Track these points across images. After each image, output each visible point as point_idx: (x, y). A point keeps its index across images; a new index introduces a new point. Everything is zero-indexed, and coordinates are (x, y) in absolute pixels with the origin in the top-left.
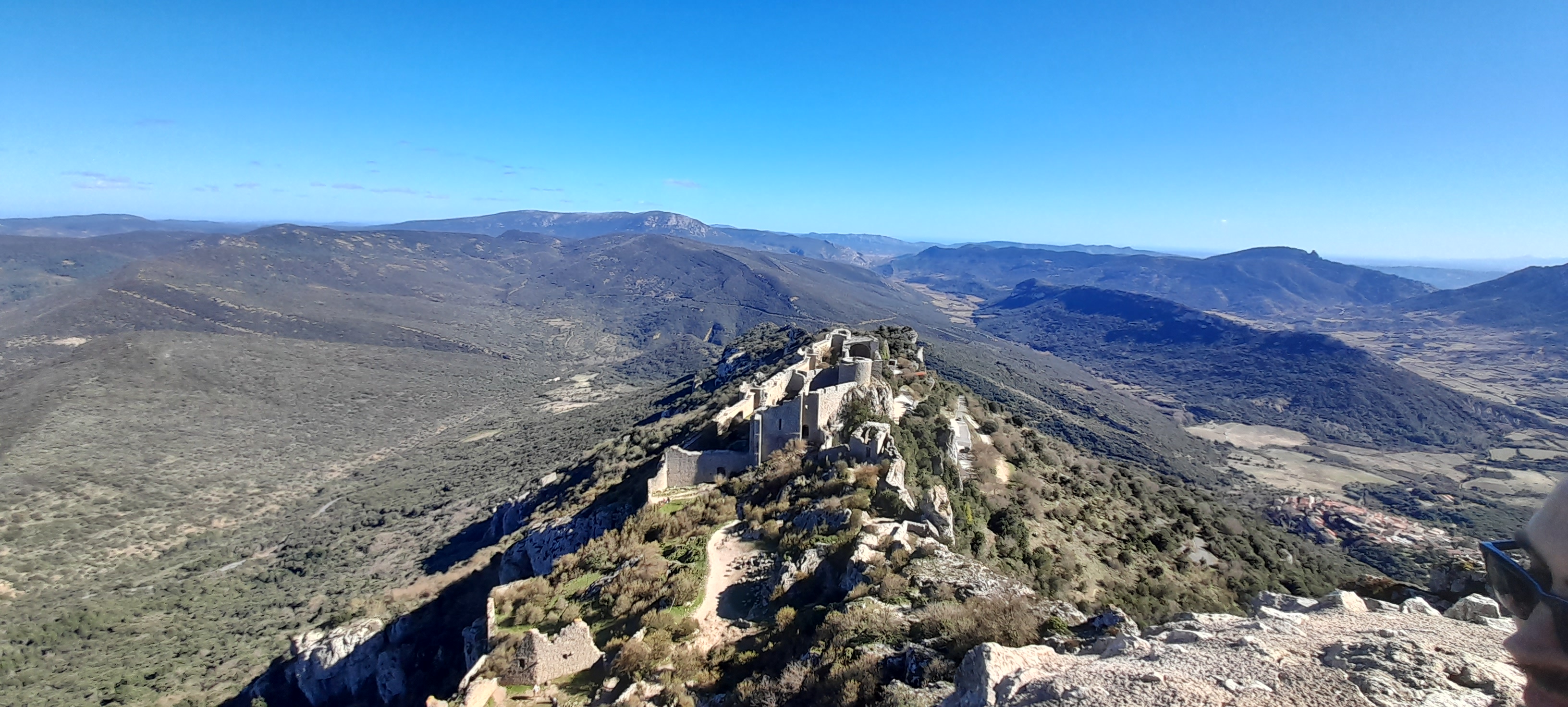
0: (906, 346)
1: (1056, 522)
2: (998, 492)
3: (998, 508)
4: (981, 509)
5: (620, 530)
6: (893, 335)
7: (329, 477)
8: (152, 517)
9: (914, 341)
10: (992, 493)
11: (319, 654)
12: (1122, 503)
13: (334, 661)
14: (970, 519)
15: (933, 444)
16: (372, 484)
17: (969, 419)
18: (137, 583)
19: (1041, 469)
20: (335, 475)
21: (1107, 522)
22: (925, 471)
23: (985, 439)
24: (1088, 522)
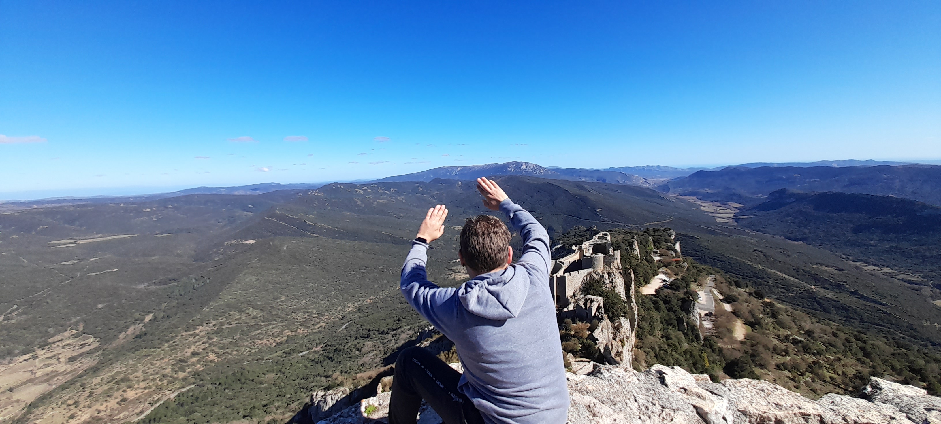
0: (666, 241)
1: (786, 373)
2: (734, 346)
3: (732, 358)
4: (717, 357)
5: (449, 351)
6: (657, 234)
7: (348, 310)
8: (274, 326)
9: (673, 237)
10: (729, 347)
11: (321, 403)
12: (853, 361)
13: (327, 408)
14: (707, 365)
15: (679, 309)
16: (366, 315)
17: (715, 292)
18: (265, 358)
19: (776, 331)
20: (350, 309)
21: (835, 376)
22: (670, 327)
23: (728, 307)
24: (817, 375)
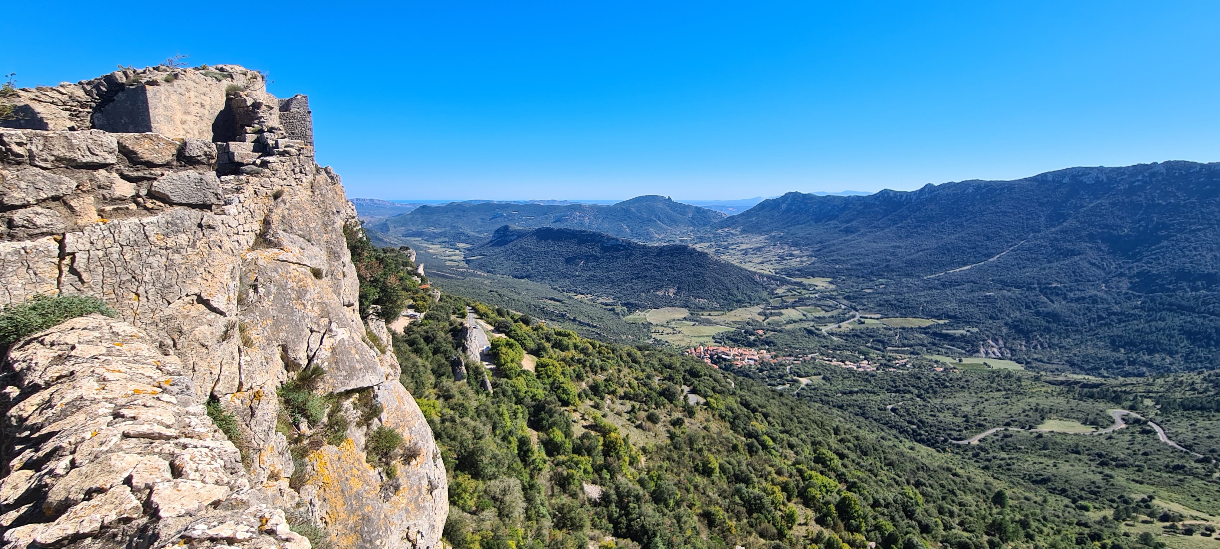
0: (406, 264)
9: (413, 259)
14: (509, 424)
17: (483, 323)
